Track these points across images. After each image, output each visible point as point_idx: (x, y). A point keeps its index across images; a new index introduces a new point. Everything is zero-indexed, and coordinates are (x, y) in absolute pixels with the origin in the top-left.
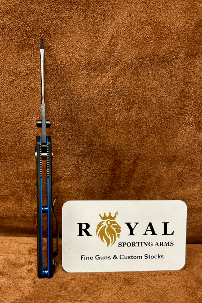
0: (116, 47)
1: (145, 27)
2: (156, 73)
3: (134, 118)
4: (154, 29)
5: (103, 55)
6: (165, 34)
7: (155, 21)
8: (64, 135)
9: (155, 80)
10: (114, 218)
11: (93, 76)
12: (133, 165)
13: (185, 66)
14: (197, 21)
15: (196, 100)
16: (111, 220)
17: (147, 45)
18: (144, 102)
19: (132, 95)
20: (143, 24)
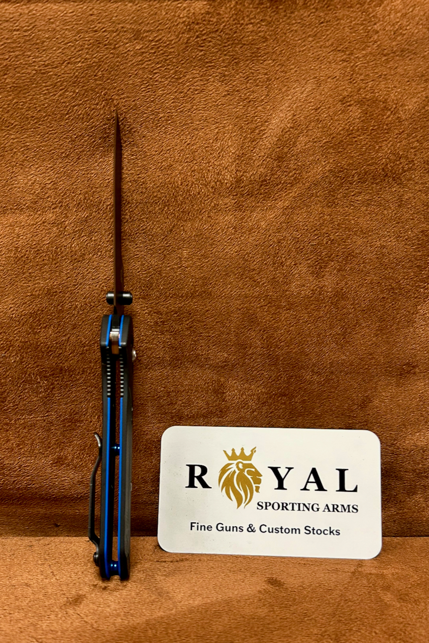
0: (293, 150)
1: (349, 109)
2: (370, 199)
3: (330, 290)
4: (366, 113)
5: (267, 166)
6: (386, 122)
7: (367, 97)
8: (191, 327)
9: (369, 214)
11: (247, 207)
13: (427, 184)
17: (352, 145)
18: (347, 257)
19: (325, 243)
20: (344, 104)
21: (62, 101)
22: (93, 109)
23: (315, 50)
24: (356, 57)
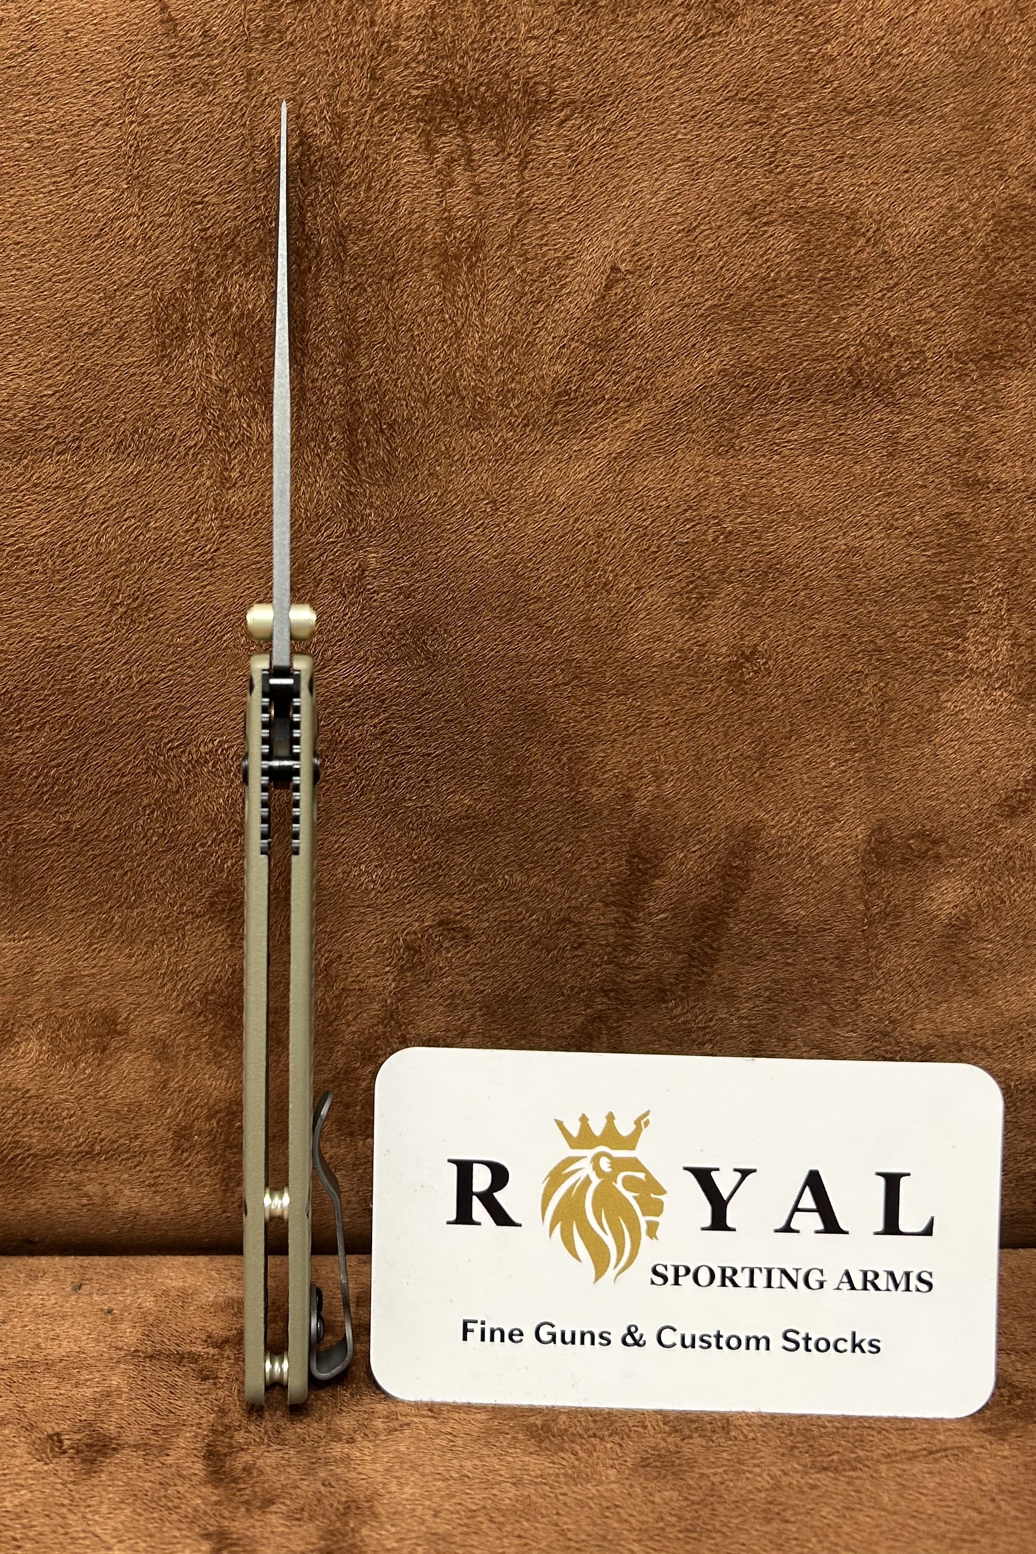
0: (633, 323)
1: (766, 232)
2: (820, 439)
3: (724, 650)
4: (808, 242)
5: (571, 360)
6: (856, 263)
7: (809, 204)
8: (384, 732)
9: (820, 473)
10: (631, 1142)
11: (523, 453)
12: (723, 878)
13: (956, 405)
14: (1003, 206)
15: (1017, 561)
16: (616, 1153)
17: (776, 313)
18: (767, 573)
19: (710, 539)
20: (755, 219)
21: (87, 207)
22: (160, 225)
23: (687, 98)
24: (784, 116)
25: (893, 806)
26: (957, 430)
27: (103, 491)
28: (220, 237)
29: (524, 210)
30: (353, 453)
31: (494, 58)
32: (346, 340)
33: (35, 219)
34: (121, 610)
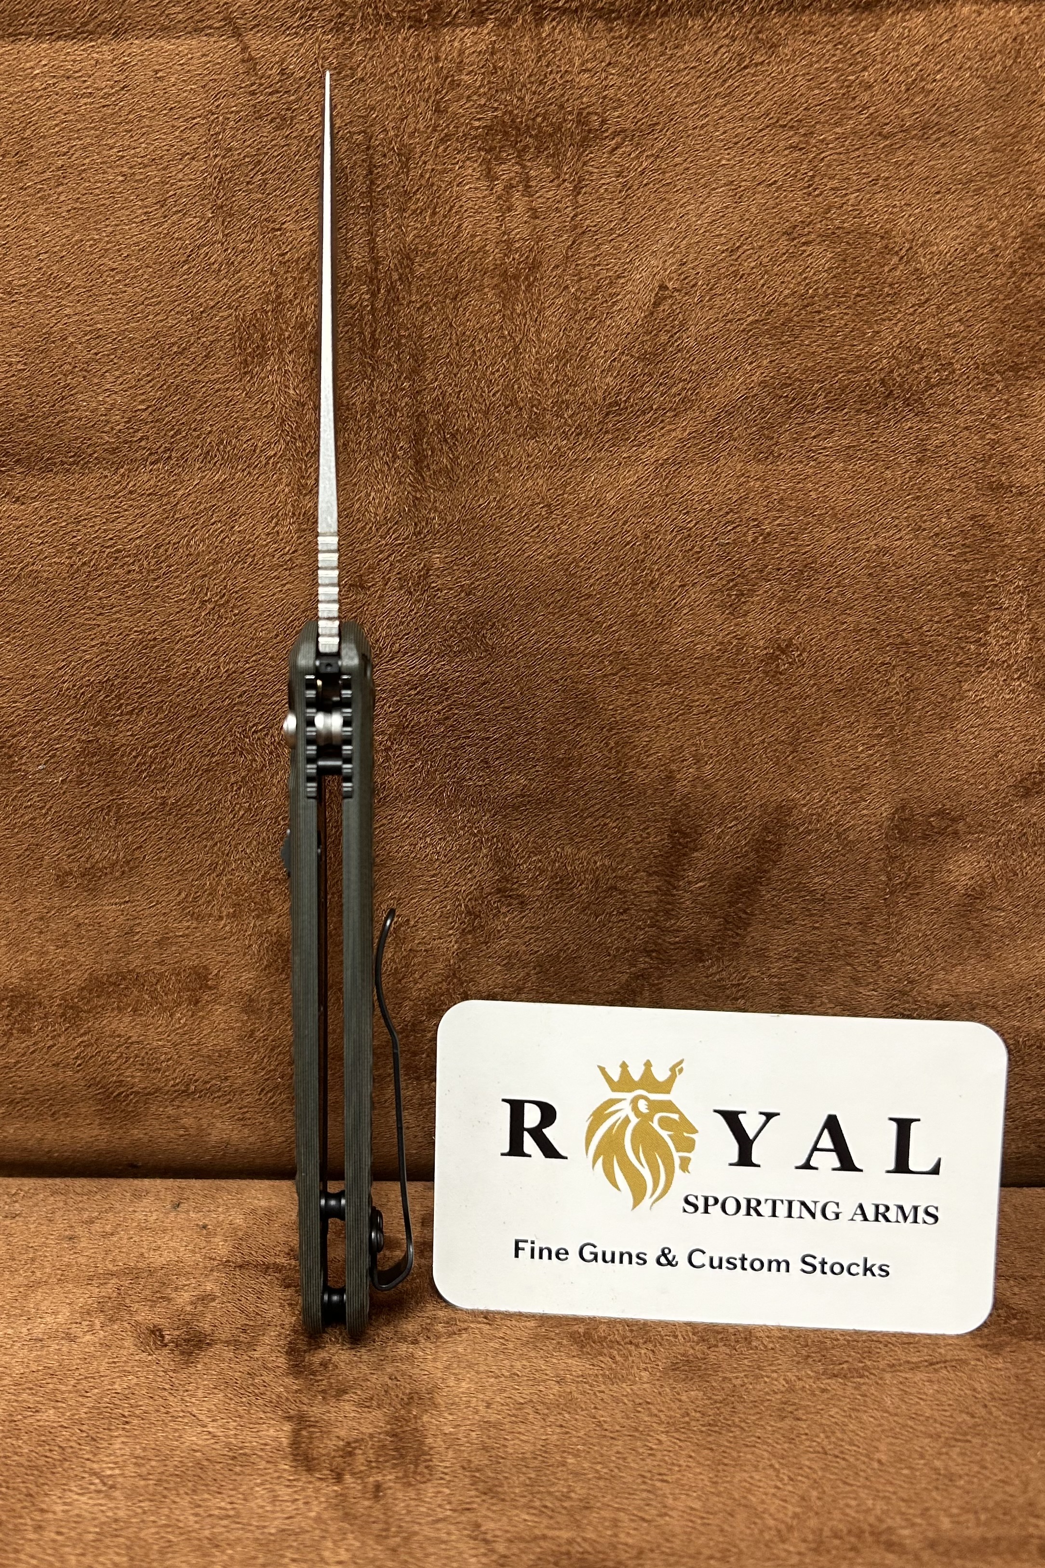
0: (680, 338)
1: (805, 251)
2: (855, 446)
3: (761, 643)
4: (845, 260)
5: (622, 373)
6: (890, 280)
7: (846, 225)
10: (666, 1086)
11: (575, 460)
12: (757, 851)
13: (982, 414)
14: (1031, 224)
15: (1038, 561)
16: (653, 1097)
17: (813, 328)
19: (751, 540)
20: (794, 239)
21: (176, 235)
22: (242, 251)
23: (731, 126)
24: (822, 141)
25: (916, 787)
26: (982, 438)
27: (192, 498)
28: (297, 261)
29: (578, 232)
30: (419, 461)
31: (550, 90)
32: (412, 356)
33: (128, 247)
34: (210, 606)
